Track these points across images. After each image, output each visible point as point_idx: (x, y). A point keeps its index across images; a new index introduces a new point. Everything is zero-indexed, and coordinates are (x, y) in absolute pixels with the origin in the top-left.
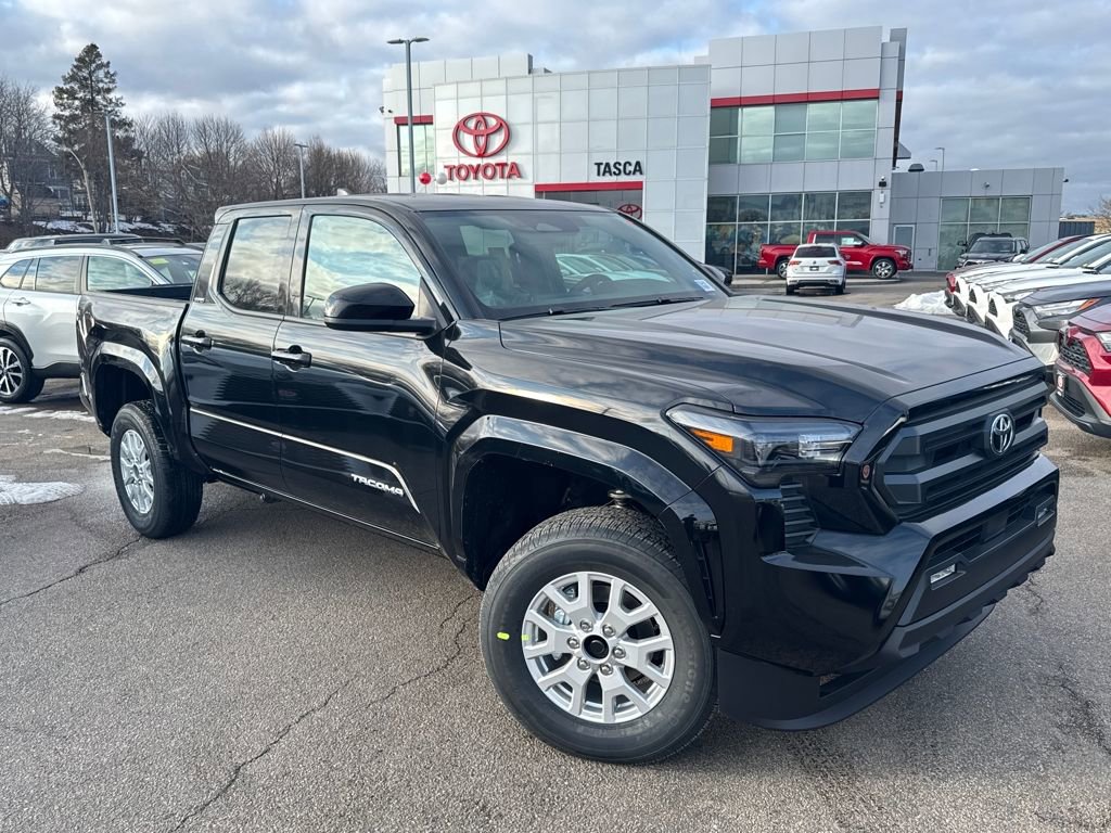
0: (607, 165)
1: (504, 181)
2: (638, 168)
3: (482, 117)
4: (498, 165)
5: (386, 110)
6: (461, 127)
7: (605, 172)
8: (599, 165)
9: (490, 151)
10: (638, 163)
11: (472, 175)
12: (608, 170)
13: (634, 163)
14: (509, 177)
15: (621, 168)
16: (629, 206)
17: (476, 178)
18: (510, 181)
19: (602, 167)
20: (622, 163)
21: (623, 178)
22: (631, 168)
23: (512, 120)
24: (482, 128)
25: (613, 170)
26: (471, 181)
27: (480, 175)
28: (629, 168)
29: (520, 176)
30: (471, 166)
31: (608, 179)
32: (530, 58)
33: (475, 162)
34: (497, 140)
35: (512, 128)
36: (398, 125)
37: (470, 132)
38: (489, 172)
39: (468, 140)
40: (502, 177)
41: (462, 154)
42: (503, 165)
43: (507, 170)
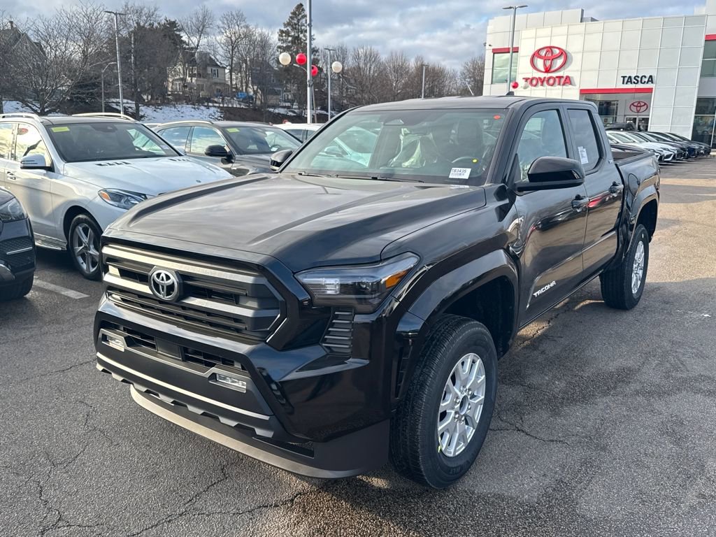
0: (630, 77)
1: (560, 87)
2: (651, 79)
3: (550, 48)
4: (557, 77)
5: (487, 45)
6: (537, 54)
7: (628, 82)
8: (624, 77)
9: (553, 69)
10: (651, 77)
11: (540, 83)
12: (630, 80)
13: (648, 76)
14: (564, 84)
15: (639, 79)
16: (639, 102)
17: (542, 85)
18: (564, 87)
19: (626, 79)
20: (640, 76)
21: (640, 86)
22: (646, 80)
23: (569, 50)
24: (550, 55)
25: (633, 80)
26: (540, 87)
27: (545, 83)
28: (644, 80)
29: (571, 84)
30: (540, 78)
31: (630, 86)
32: (583, 11)
33: (543, 75)
34: (559, 62)
35: (568, 55)
36: (494, 53)
37: (540, 57)
38: (551, 81)
39: (540, 63)
40: (559, 84)
41: (535, 71)
42: (560, 77)
43: (563, 80)
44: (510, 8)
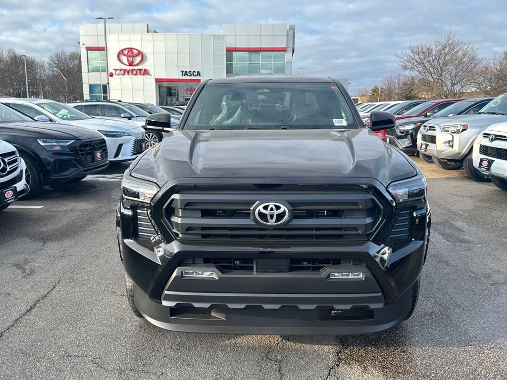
0: (186, 72)
1: (142, 76)
2: (199, 74)
3: (130, 49)
4: (138, 69)
5: (81, 44)
6: (121, 53)
7: (185, 75)
8: (182, 71)
9: (134, 64)
10: (198, 72)
11: (126, 73)
12: (186, 74)
13: (197, 71)
14: (143, 75)
15: (192, 73)
16: (191, 88)
17: (128, 74)
18: (144, 76)
19: (184, 73)
20: (192, 71)
21: (193, 78)
22: (196, 74)
23: (144, 51)
24: (131, 54)
25: (188, 74)
26: (126, 76)
27: (130, 73)
29: (148, 74)
30: (126, 70)
31: (188, 78)
32: (148, 25)
33: (128, 68)
34: (138, 59)
35: (144, 54)
36: (87, 50)
37: (125, 55)
38: (134, 72)
39: (124, 59)
40: (140, 74)
41: (121, 64)
42: (140, 70)
43: (142, 72)
44: (101, 18)
